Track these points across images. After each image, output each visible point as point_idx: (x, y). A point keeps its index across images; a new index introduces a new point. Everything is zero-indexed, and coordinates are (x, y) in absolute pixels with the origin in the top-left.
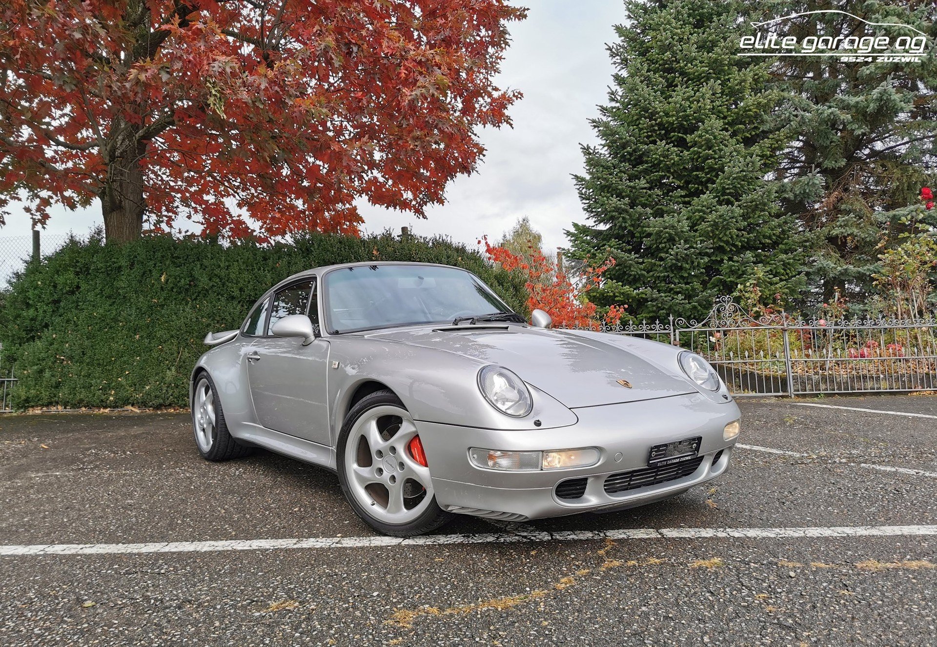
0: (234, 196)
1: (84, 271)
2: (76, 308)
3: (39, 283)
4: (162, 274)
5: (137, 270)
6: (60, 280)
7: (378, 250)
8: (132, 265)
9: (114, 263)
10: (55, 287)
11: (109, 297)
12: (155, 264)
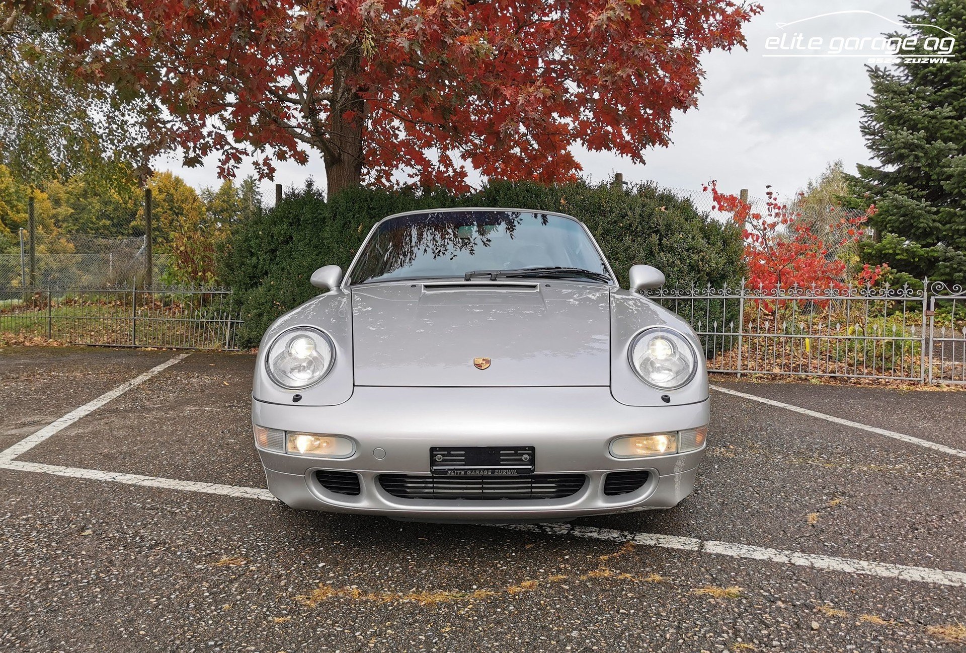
0: (458, 148)
1: (296, 222)
2: (290, 257)
3: (260, 233)
4: (359, 225)
5: (339, 222)
6: (275, 230)
7: (566, 199)
8: (335, 216)
9: (321, 214)
10: (272, 237)
11: (316, 247)
12: (354, 215)
